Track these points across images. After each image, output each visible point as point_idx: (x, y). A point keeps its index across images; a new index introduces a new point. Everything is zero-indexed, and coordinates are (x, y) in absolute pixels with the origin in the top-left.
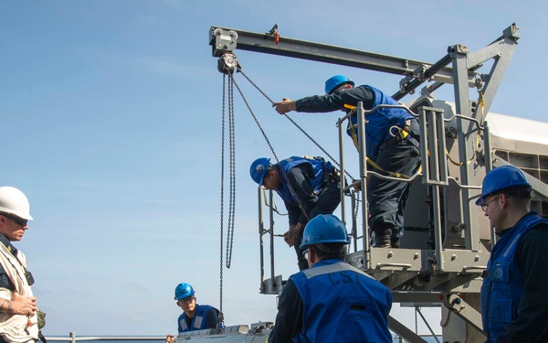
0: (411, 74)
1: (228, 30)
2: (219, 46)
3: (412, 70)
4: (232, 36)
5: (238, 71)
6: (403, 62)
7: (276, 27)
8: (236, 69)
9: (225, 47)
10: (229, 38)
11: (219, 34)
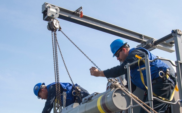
0: (145, 42)
1: (55, 6)
2: (49, 14)
3: (146, 41)
4: (56, 10)
5: (59, 30)
6: (141, 36)
7: (81, 8)
8: (58, 29)
9: (53, 15)
10: (55, 11)
11: (49, 7)
